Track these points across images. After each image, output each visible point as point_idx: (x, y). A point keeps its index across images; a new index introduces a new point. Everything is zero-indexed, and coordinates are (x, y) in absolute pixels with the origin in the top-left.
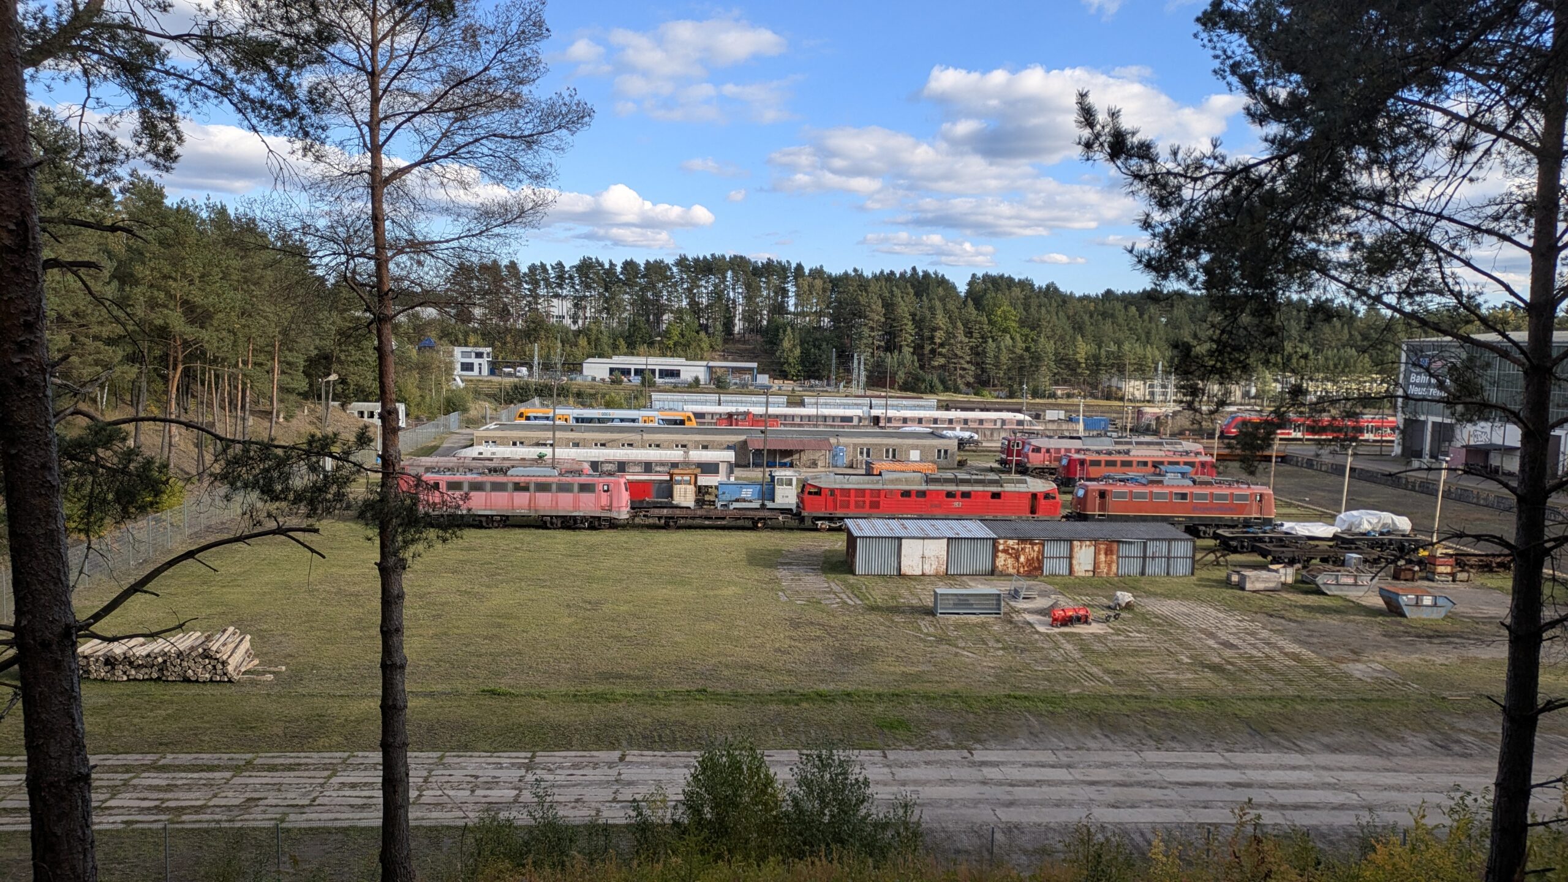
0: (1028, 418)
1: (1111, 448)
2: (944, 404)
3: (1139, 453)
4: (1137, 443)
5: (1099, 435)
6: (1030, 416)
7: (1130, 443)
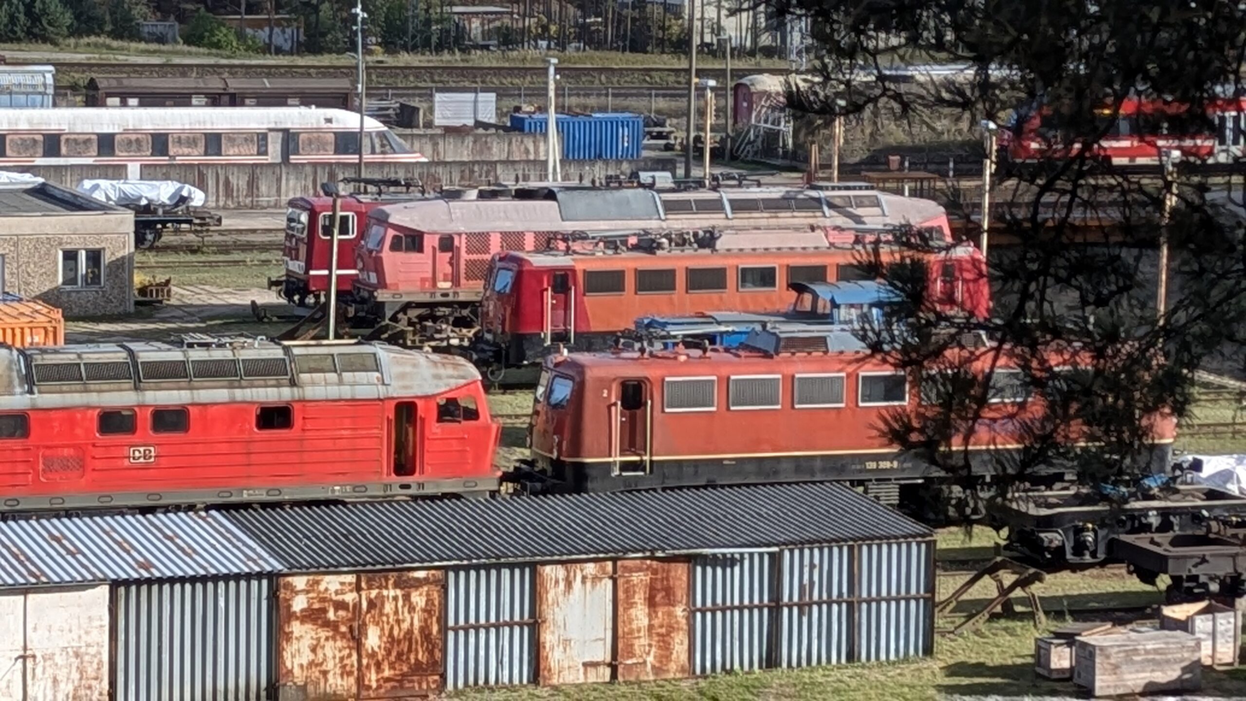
0: (373, 125)
1: (653, 224)
2: (82, 78)
3: (745, 241)
4: (739, 206)
5: (612, 183)
6: (380, 115)
7: (716, 206)
